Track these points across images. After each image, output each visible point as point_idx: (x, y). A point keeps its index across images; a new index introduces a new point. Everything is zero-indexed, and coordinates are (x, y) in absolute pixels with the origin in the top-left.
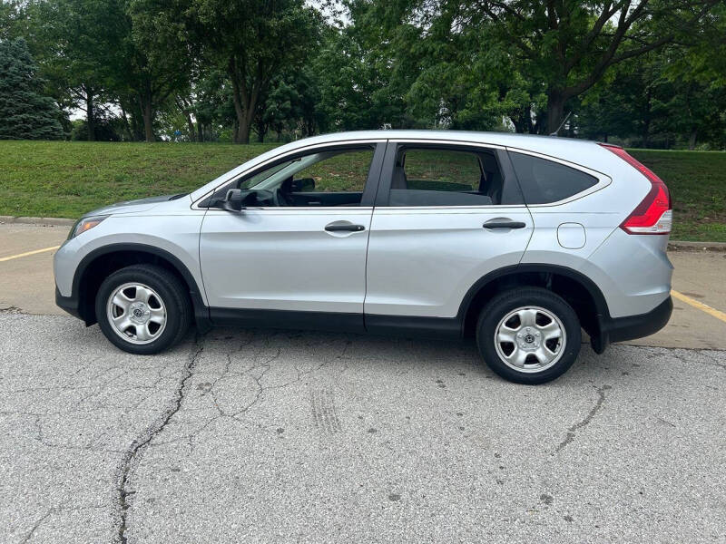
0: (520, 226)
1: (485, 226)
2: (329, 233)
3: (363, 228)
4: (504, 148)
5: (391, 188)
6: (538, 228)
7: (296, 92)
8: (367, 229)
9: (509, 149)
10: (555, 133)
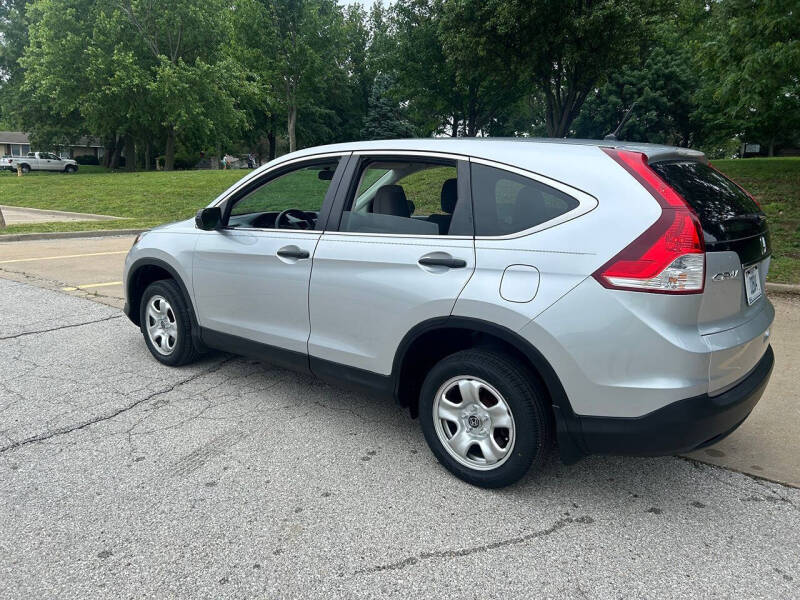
0: (461, 264)
1: (422, 262)
2: (280, 258)
3: (306, 255)
4: (467, 159)
5: (343, 210)
6: (479, 269)
7: (665, 99)
8: (311, 257)
9: (472, 160)
10: (612, 135)
